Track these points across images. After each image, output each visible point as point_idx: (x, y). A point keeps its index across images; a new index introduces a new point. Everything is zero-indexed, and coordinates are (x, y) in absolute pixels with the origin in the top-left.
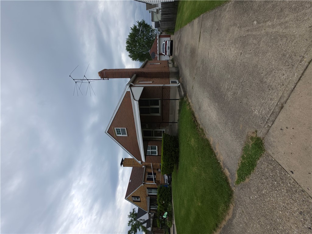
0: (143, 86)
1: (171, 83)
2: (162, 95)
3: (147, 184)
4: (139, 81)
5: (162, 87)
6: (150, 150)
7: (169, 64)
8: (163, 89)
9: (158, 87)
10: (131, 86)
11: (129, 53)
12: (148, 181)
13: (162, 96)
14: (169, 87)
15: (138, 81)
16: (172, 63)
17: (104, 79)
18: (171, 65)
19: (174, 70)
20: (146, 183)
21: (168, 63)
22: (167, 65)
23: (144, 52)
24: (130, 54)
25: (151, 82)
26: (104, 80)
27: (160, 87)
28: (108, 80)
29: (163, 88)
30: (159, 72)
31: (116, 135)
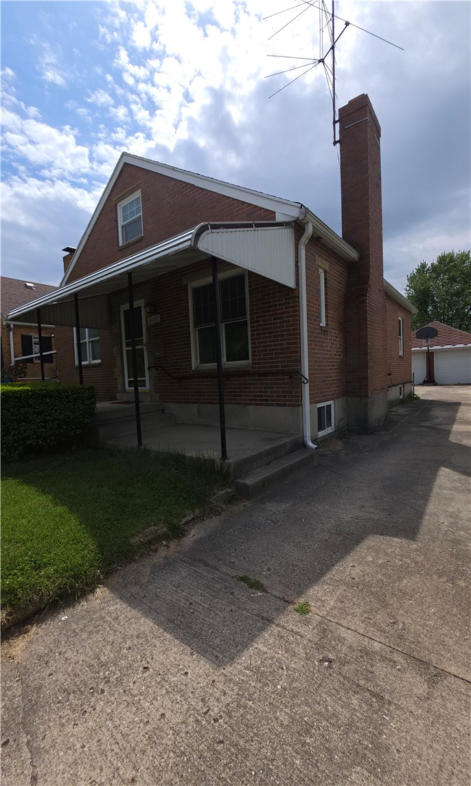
0: (297, 284)
1: (319, 405)
2: (265, 374)
3: (9, 336)
4: (325, 271)
5: (298, 373)
6: (90, 337)
7: (398, 387)
8: (291, 377)
9: (298, 351)
10: (298, 227)
11: (432, 264)
12: (19, 339)
13: (260, 374)
14: (298, 403)
15: (326, 265)
16: (401, 397)
17: (337, 125)
18: (394, 393)
19: (377, 410)
20: (11, 334)
21: (403, 384)
22: (394, 382)
23: (435, 307)
24: (429, 265)
25: (323, 324)
26: (335, 122)
27: (299, 361)
28: (335, 143)
29: (294, 375)
30: (366, 354)
31: (120, 199)
